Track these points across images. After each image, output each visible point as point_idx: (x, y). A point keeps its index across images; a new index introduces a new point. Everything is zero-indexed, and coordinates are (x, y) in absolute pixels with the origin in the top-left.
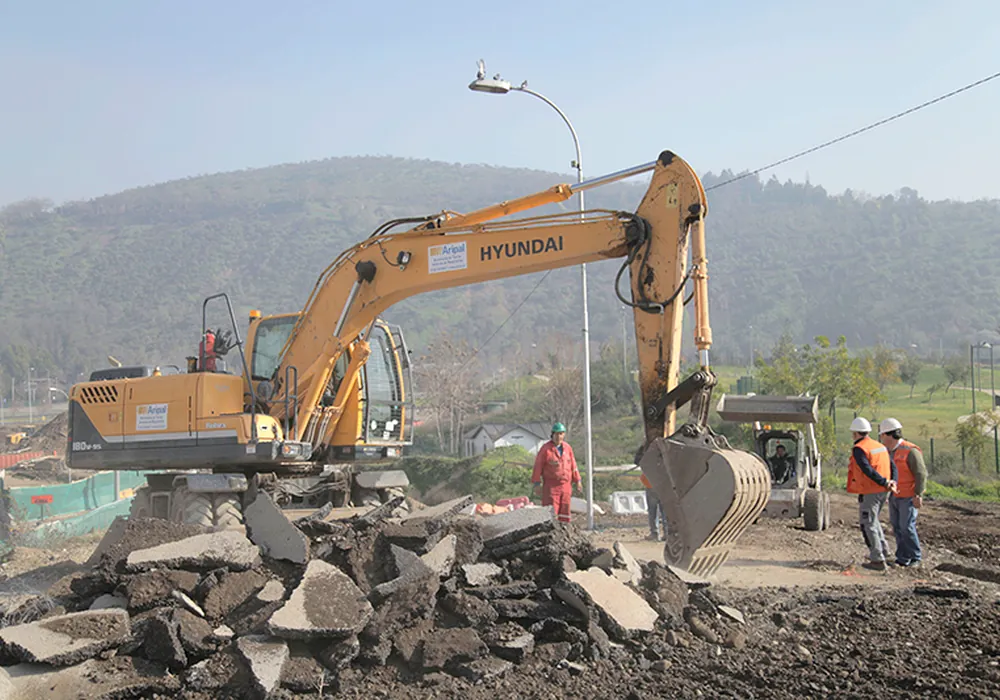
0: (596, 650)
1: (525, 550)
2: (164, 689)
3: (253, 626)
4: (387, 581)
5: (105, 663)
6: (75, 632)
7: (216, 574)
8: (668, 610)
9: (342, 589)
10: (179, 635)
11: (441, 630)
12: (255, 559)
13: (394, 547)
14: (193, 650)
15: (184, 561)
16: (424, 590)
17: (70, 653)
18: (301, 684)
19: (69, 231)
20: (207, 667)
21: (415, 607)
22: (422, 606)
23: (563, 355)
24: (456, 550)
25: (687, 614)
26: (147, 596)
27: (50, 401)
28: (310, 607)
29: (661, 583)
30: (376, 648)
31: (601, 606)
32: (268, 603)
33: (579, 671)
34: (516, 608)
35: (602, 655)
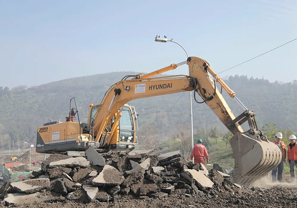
0: (194, 192)
1: (172, 163)
2: (60, 200)
3: (87, 183)
4: (128, 170)
5: (42, 193)
6: (33, 184)
7: (76, 168)
8: (217, 182)
9: (115, 173)
10: (65, 185)
11: (145, 185)
12: (88, 165)
13: (131, 161)
14: (69, 189)
15: (67, 165)
16: (140, 172)
17: (32, 189)
18: (102, 199)
19: (32, 95)
20: (73, 194)
21: (137, 177)
22: (140, 177)
23: (185, 132)
24: (150, 163)
25: (223, 184)
26: (55, 174)
27: (25, 148)
28: (105, 177)
29: (215, 175)
30: (125, 189)
31: (196, 179)
32: (92, 176)
33: (189, 196)
34: (169, 179)
35: (196, 194)
